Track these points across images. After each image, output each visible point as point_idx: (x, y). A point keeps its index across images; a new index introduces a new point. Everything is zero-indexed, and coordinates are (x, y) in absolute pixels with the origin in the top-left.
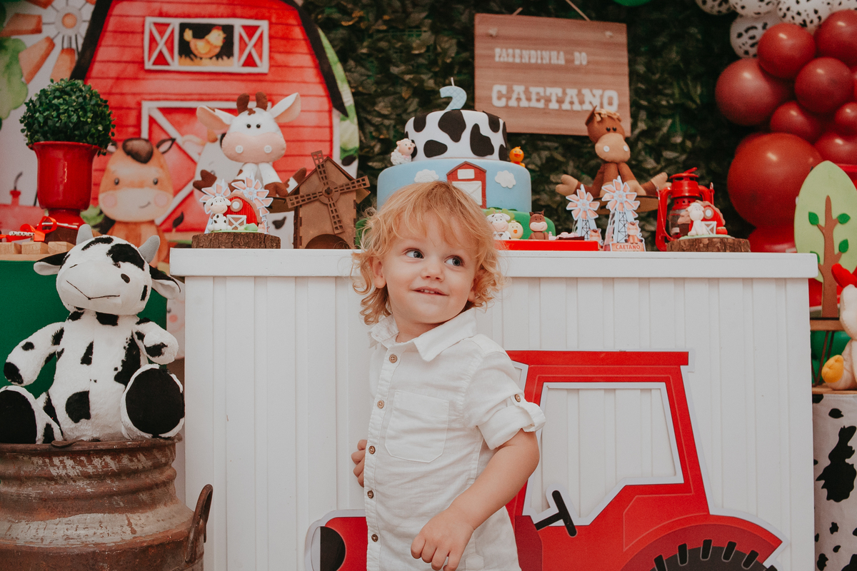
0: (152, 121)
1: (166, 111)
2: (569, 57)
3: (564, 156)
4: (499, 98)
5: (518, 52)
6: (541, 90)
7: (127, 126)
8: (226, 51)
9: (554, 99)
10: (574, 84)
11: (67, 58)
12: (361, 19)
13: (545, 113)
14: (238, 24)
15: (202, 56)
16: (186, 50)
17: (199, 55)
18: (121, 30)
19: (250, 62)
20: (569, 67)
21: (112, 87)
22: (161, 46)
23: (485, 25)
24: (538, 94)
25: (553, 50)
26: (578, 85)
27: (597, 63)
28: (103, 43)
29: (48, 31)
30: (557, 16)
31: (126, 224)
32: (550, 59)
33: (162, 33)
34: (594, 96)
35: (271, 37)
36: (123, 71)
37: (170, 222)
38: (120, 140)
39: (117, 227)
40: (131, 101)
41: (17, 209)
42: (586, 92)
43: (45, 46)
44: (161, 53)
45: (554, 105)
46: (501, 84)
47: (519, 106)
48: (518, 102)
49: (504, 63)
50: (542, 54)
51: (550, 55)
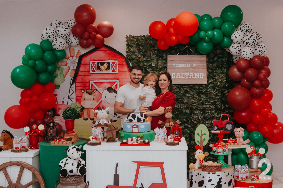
0: (92, 85)
1: (95, 83)
2: (191, 65)
3: (190, 89)
4: (173, 76)
5: (178, 64)
6: (184, 74)
7: (87, 86)
8: (108, 68)
9: (187, 76)
10: (192, 72)
11: (73, 71)
12: (140, 58)
13: (185, 79)
14: (111, 61)
15: (103, 70)
16: (99, 69)
18: (85, 64)
19: (114, 71)
20: (191, 67)
21: (83, 77)
22: (94, 67)
23: (170, 58)
25: (187, 63)
26: (193, 72)
27: (198, 66)
28: (81, 67)
29: (69, 65)
30: (188, 55)
31: (87, 108)
32: (186, 66)
33: (94, 65)
34: (197, 74)
35: (118, 64)
36: (85, 74)
37: (97, 108)
38: (85, 90)
39: (85, 109)
40: (87, 81)
41: (64, 105)
42: (195, 73)
43: (68, 68)
44: (94, 69)
45: (187, 77)
46: (174, 73)
47: (178, 78)
48: (178, 77)
49: (175, 67)
50: (184, 65)
51: (186, 65)
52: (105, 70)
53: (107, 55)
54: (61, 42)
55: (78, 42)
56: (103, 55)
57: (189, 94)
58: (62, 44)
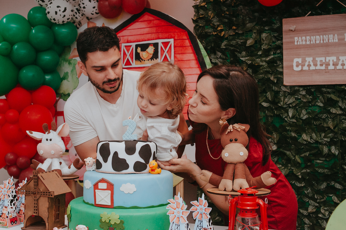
2: (340, 37)
3: (339, 97)
4: (297, 66)
5: (308, 38)
6: (323, 59)
9: (331, 63)
10: (344, 53)
12: (222, 31)
13: (326, 72)
14: (160, 42)
15: (145, 59)
16: (138, 58)
17: (143, 59)
19: (165, 59)
20: (341, 43)
22: (128, 57)
23: (288, 25)
24: (321, 61)
25: (330, 34)
30: (334, 13)
32: (328, 40)
33: (128, 51)
35: (175, 47)
44: (128, 59)
45: (331, 67)
46: (299, 58)
47: (309, 69)
48: (309, 67)
49: (300, 45)
50: (323, 38)
51: (328, 37)
52: (148, 60)
53: (154, 30)
54: (58, 7)
55: (96, 8)
56: (147, 30)
57: (339, 109)
58: (60, 10)
